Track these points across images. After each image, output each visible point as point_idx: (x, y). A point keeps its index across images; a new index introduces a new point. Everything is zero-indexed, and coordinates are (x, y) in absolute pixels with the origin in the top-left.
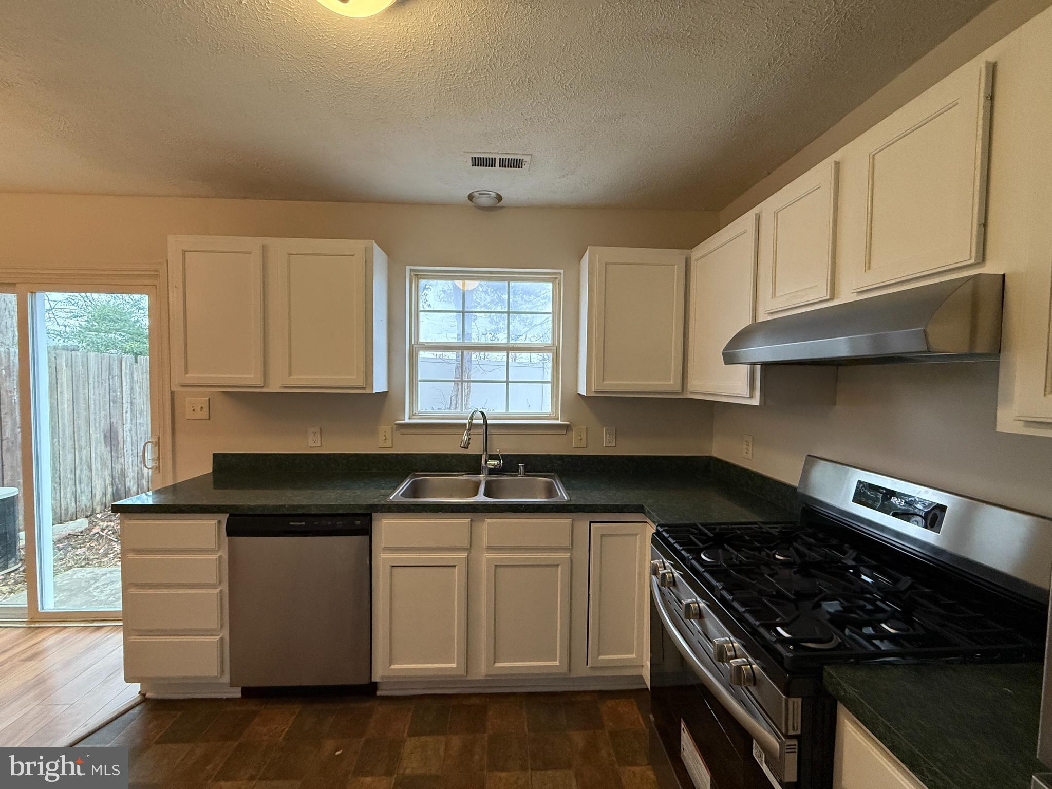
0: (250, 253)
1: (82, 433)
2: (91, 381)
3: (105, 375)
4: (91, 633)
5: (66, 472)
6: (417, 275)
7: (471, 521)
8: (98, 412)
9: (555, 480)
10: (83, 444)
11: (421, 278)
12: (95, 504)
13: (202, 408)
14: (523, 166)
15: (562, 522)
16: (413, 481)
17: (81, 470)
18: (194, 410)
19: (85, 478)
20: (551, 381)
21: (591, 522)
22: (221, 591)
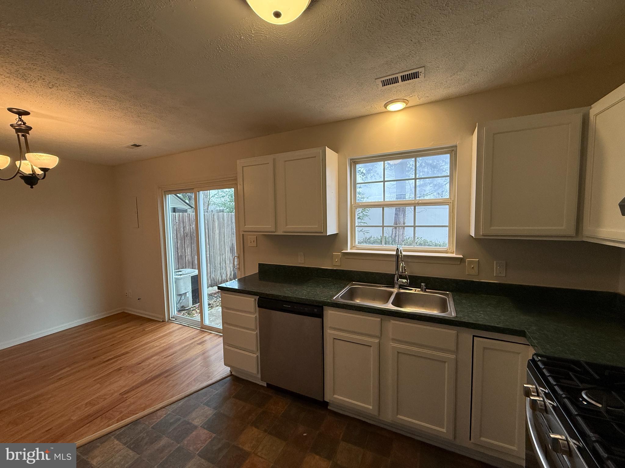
0: (268, 163)
1: (223, 248)
2: (225, 226)
3: (230, 222)
4: (219, 338)
5: (218, 264)
6: (354, 162)
7: (381, 320)
8: (228, 239)
9: (449, 298)
10: (223, 253)
11: (358, 163)
12: (227, 279)
13: (254, 241)
14: (420, 76)
15: (451, 332)
16: (350, 288)
17: (223, 264)
18: (251, 242)
19: (224, 267)
20: (448, 225)
21: (474, 336)
22: (257, 333)
